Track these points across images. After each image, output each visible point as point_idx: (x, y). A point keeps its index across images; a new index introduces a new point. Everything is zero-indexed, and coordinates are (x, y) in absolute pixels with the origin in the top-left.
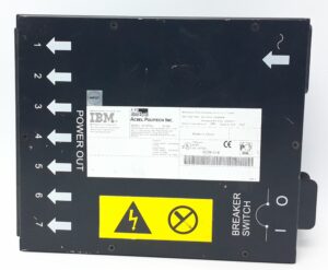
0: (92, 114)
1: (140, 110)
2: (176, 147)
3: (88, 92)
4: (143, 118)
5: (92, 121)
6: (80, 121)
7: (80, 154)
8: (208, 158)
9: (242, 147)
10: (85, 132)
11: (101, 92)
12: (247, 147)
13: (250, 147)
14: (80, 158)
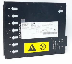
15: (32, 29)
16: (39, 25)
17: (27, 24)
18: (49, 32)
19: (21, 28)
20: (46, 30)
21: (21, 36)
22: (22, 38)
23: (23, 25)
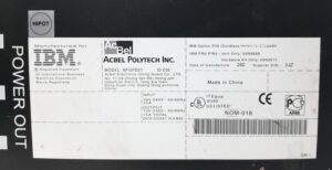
0: (37, 52)
1: (119, 43)
2: (180, 105)
3: (31, 13)
4: (125, 57)
5: (38, 63)
6: (18, 63)
7: (20, 121)
8: (233, 122)
9: (289, 102)
10: (26, 82)
11: (51, 13)
12: (297, 103)
13: (302, 102)
14: (20, 127)
15: (108, 86)
16: (166, 60)
17: (72, 52)
18: (240, 117)
19: (26, 74)
20: (221, 101)
21: (28, 133)
22: (38, 154)
23: (42, 58)
